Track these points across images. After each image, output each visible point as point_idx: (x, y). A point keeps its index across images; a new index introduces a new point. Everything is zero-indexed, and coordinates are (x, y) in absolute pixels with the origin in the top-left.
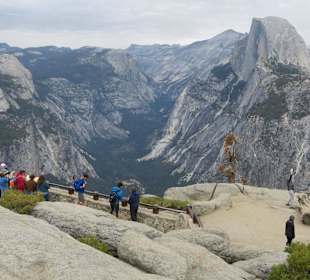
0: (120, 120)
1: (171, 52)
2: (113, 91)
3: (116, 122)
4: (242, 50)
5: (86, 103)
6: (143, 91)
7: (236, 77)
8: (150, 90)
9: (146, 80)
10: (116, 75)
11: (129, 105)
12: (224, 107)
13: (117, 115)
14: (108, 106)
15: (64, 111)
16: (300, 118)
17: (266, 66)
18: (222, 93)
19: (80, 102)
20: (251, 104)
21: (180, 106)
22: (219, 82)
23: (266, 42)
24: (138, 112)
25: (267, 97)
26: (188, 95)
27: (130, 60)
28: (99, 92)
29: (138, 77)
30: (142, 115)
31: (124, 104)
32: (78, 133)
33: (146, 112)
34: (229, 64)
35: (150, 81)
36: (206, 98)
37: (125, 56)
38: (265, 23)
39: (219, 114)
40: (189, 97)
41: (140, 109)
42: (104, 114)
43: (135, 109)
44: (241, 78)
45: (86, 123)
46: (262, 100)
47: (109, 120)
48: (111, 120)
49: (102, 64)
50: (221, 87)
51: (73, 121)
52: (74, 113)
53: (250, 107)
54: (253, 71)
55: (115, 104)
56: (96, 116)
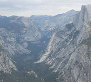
0: (27, 46)
1: (48, 18)
2: (24, 34)
3: (25, 47)
4: (78, 18)
5: (13, 39)
6: (37, 34)
7: (75, 29)
8: (40, 34)
9: (38, 30)
10: (26, 28)
11: (31, 40)
12: (70, 41)
13: (26, 44)
14: (22, 40)
15: (3, 42)
17: (88, 24)
18: (70, 35)
19: (10, 38)
20: (82, 40)
21: (52, 40)
22: (68, 31)
23: (88, 15)
24: (34, 43)
25: (89, 37)
26: (55, 36)
27: (32, 21)
28: (18, 34)
29: (35, 28)
30: (36, 44)
31: (29, 39)
32: (10, 52)
33: (38, 43)
34: (72, 23)
35: (39, 30)
36: (63, 37)
38: (87, 7)
39: (68, 43)
40: (56, 37)
41: (35, 41)
42: (20, 44)
43: (33, 41)
44: (77, 29)
45: (13, 47)
46: (86, 38)
47: (22, 46)
48: (23, 46)
49: (20, 22)
50: (69, 33)
51: (7, 46)
52: (8, 43)
53: (81, 41)
54: (83, 26)
55: (25, 39)
56: (17, 44)
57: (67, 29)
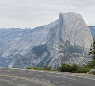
23: (64, 30)
57: (34, 55)
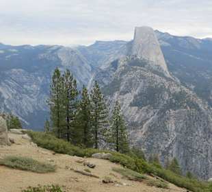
5: (35, 86)
15: (15, 92)
16: (124, 95)
19: (30, 85)
26: (93, 80)
27: (73, 55)
28: (47, 78)
32: (24, 107)
37: (70, 52)
45: (32, 100)
51: (21, 99)
56: (41, 95)
57: (112, 68)
